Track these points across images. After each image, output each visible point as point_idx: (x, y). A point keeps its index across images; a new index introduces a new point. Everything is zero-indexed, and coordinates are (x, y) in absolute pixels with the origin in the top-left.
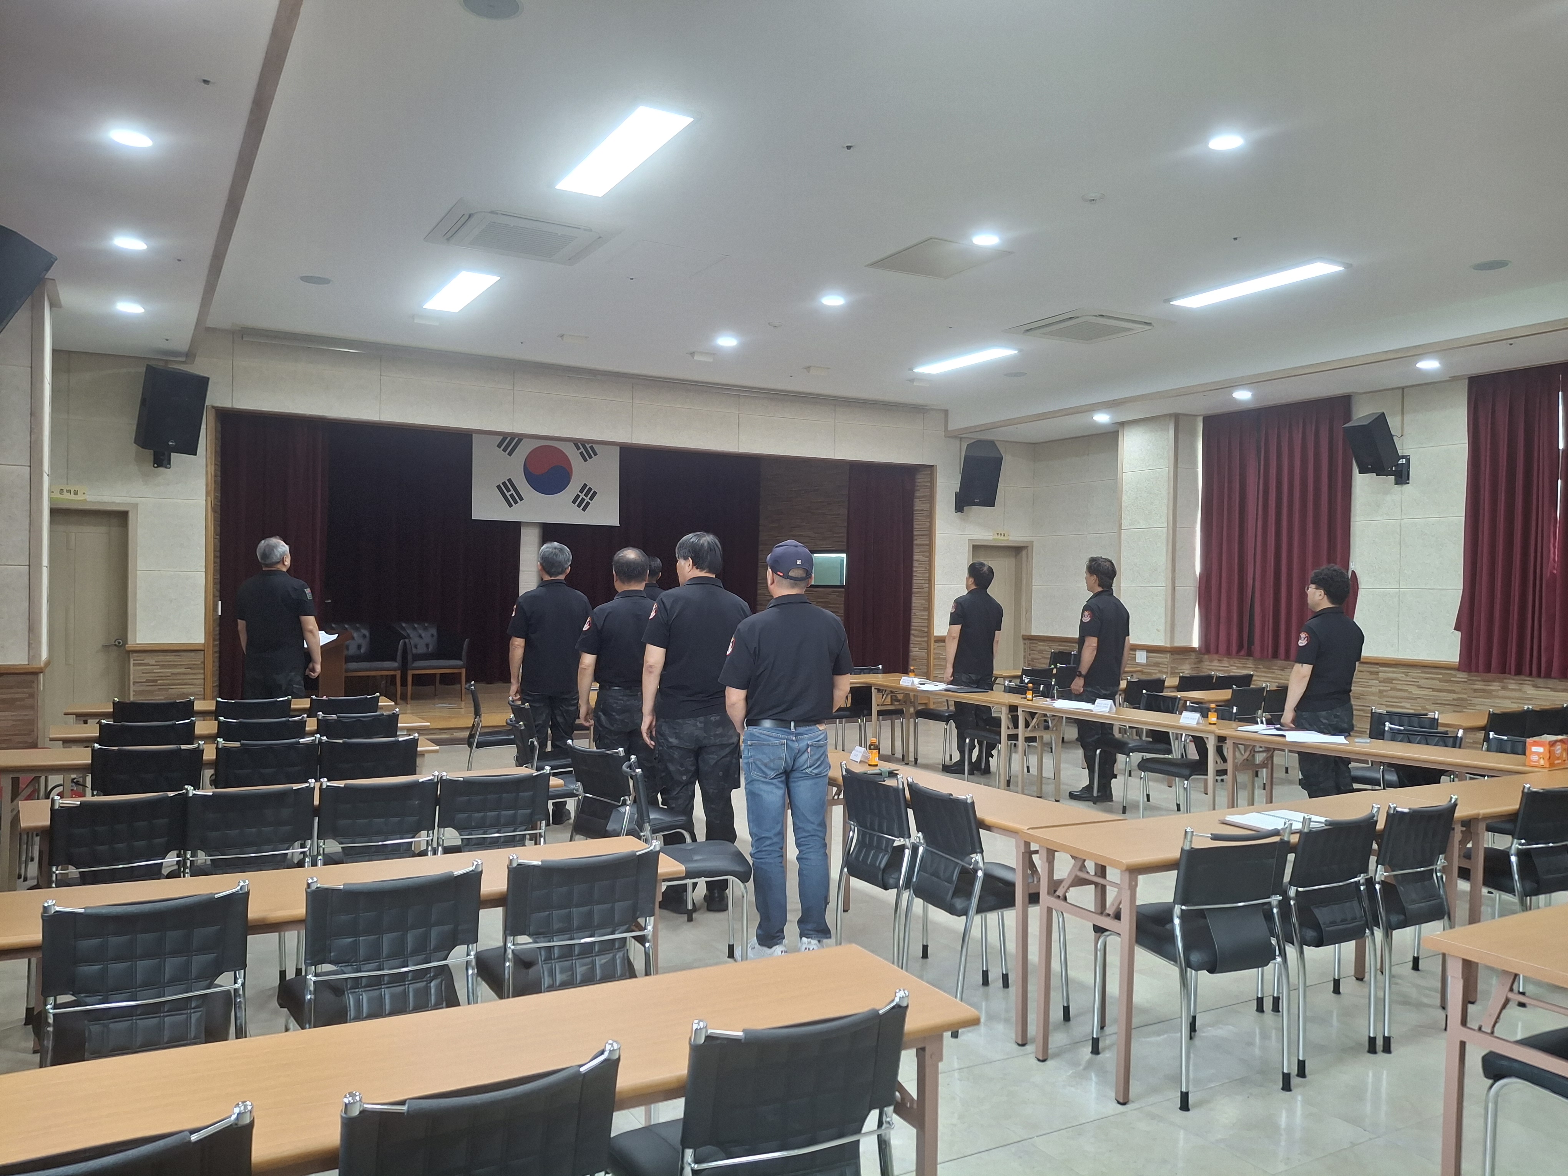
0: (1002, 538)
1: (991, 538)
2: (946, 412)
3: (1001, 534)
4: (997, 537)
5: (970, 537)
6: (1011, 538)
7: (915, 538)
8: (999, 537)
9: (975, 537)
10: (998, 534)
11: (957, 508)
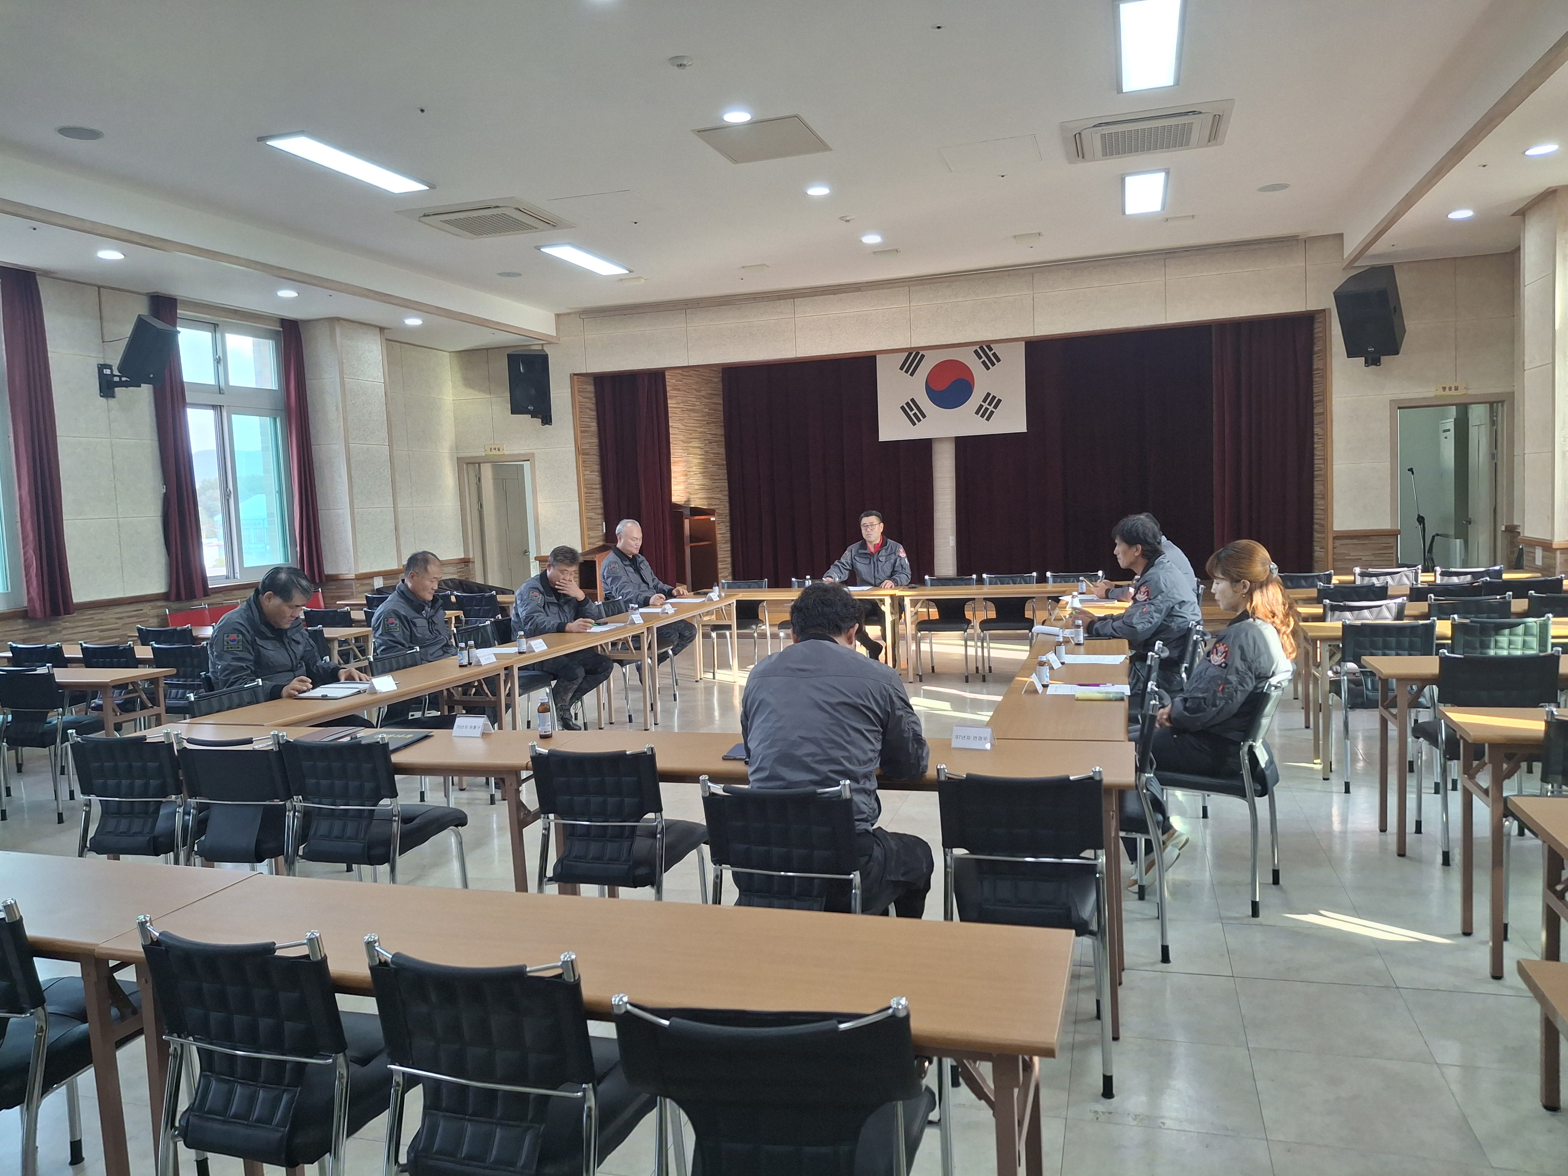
0: (1453, 392)
1: (1432, 395)
2: (1341, 236)
3: (1450, 389)
4: (1443, 393)
5: (1395, 397)
6: (1470, 392)
7: (1315, 405)
8: (1447, 392)
9: (1403, 396)
10: (1444, 388)
11: (1370, 362)
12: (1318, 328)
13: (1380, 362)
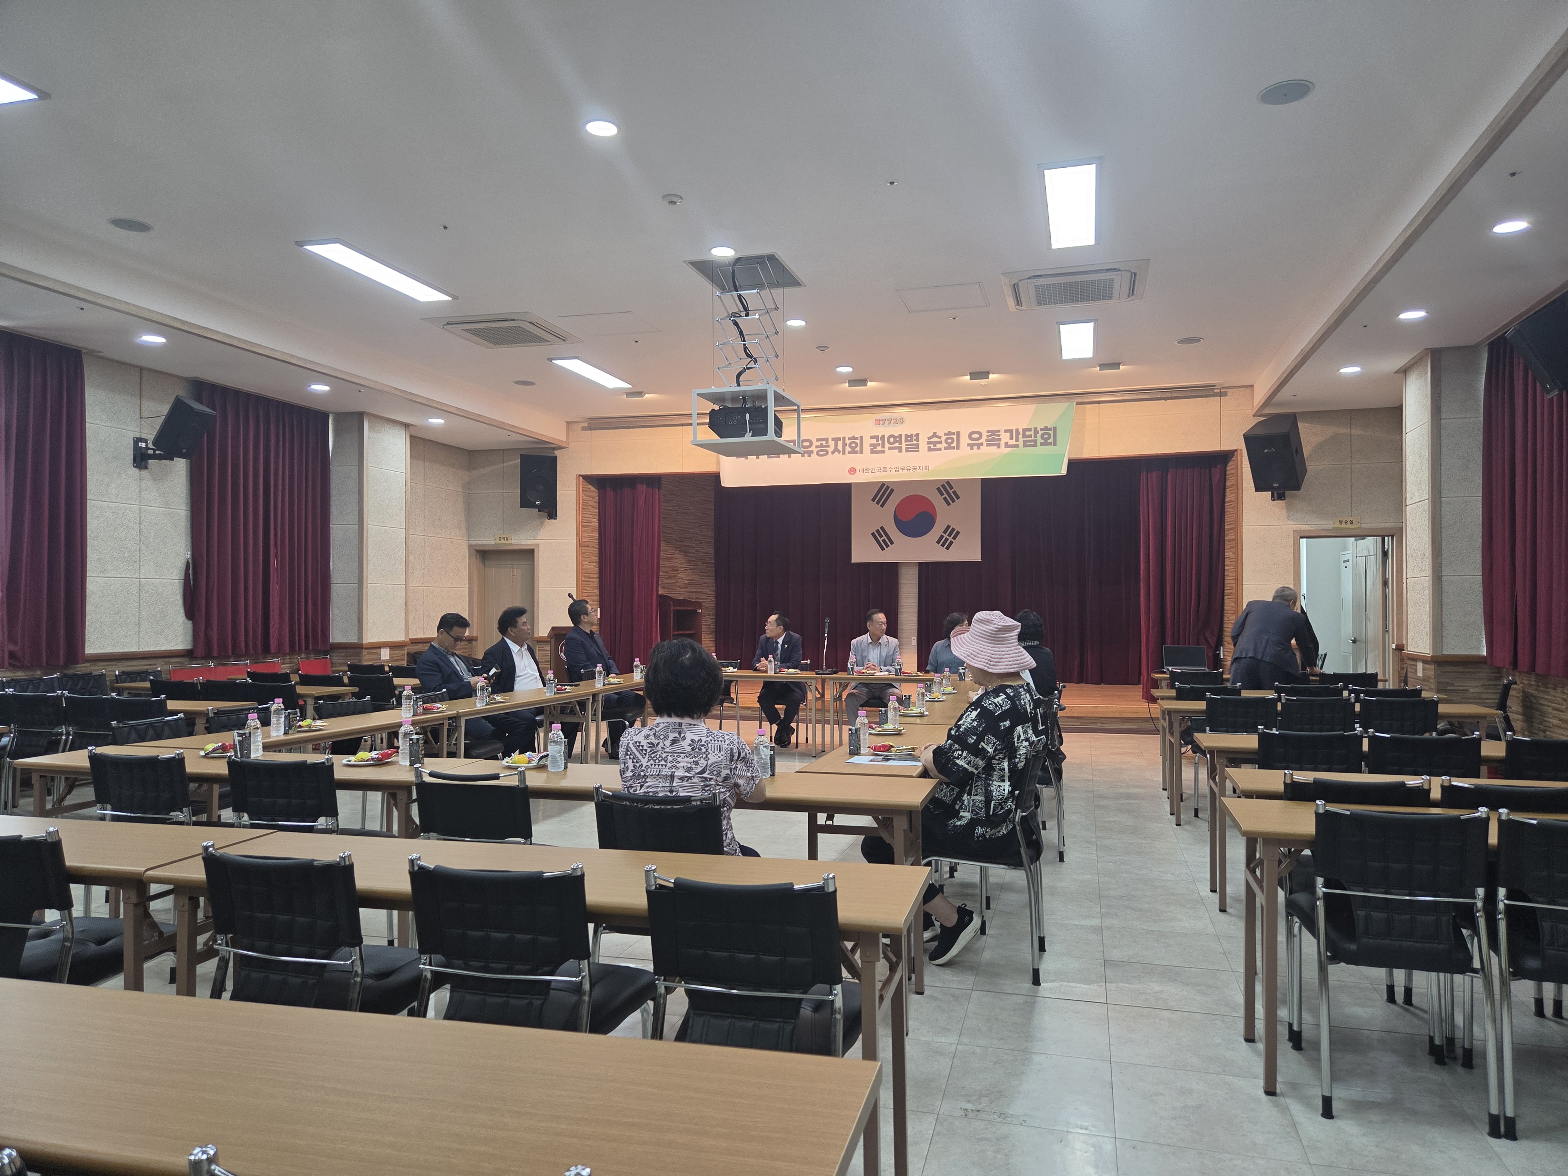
0: (1348, 526)
1: (1329, 527)
3: (1346, 522)
4: (1340, 526)
5: (1297, 528)
6: (1363, 526)
7: (1226, 533)
8: (1344, 525)
9: (1303, 528)
10: (1341, 522)
11: (1276, 496)
12: (1230, 467)
13: (1284, 497)
